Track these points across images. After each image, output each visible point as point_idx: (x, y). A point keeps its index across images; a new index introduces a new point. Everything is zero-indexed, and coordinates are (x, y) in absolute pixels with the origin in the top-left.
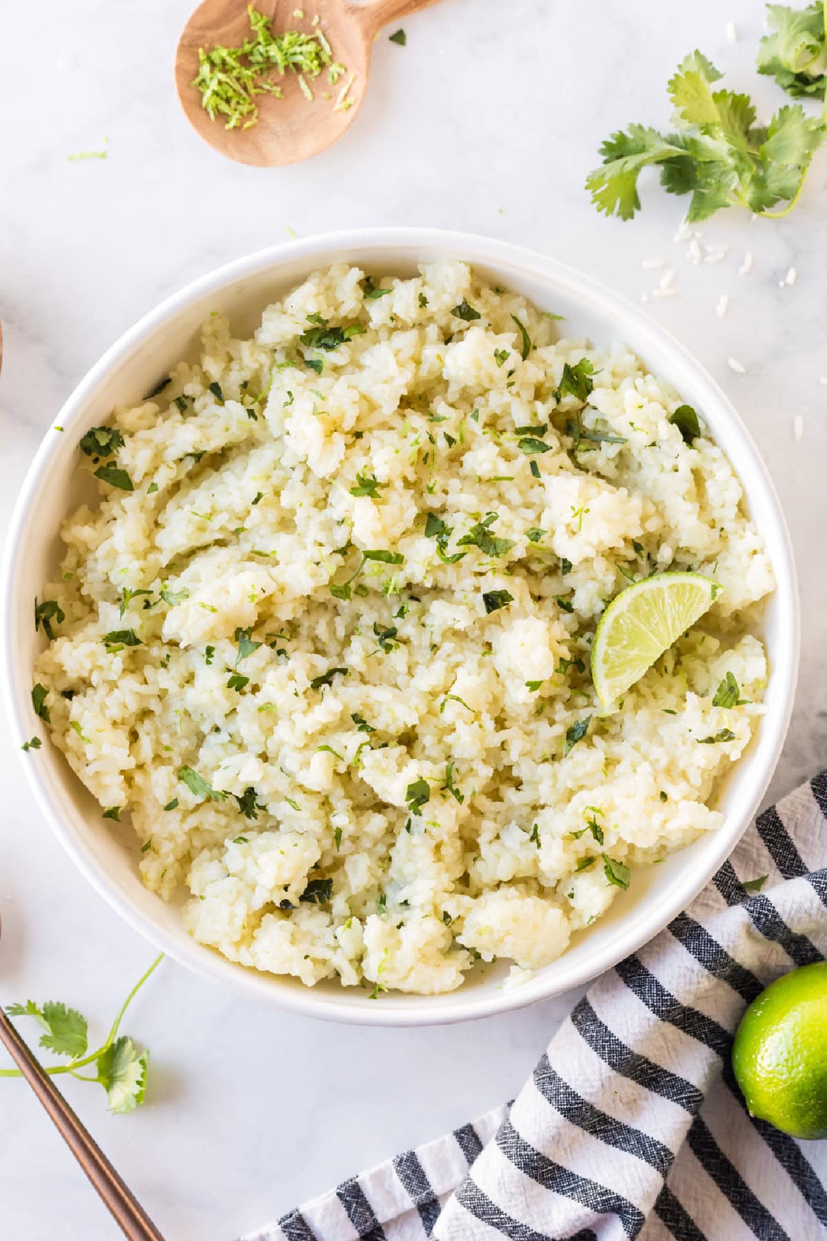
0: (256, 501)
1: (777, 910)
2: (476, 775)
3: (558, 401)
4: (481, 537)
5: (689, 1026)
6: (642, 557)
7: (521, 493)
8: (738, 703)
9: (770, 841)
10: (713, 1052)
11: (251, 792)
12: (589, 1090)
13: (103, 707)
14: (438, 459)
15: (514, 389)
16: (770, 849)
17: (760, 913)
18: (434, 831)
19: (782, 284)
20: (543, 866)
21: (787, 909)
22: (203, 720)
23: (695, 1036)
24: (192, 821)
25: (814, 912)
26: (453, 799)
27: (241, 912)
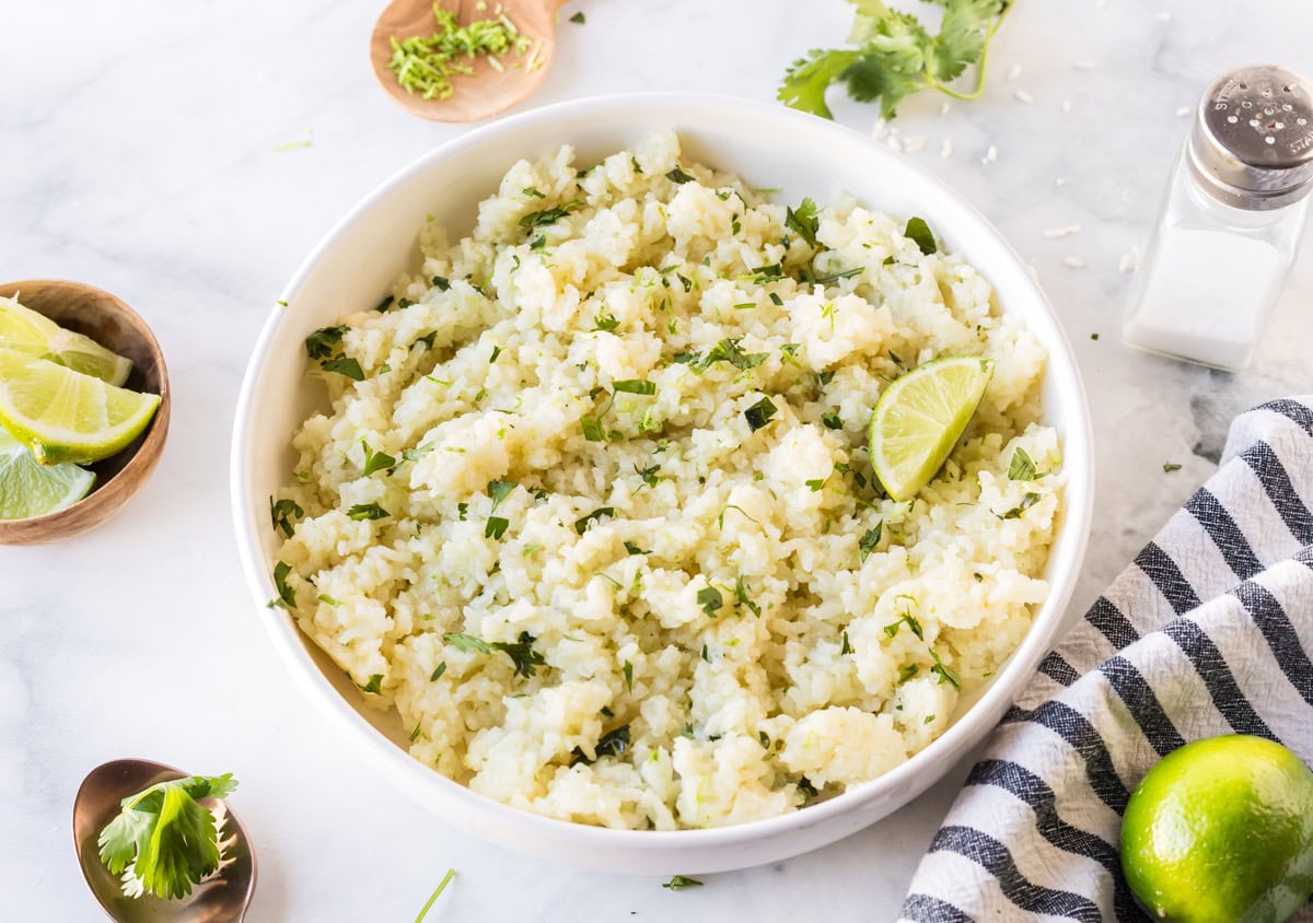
0: (493, 359)
1: (1134, 664)
2: (771, 592)
3: (787, 247)
4: (731, 352)
5: (1066, 843)
6: (903, 369)
7: (766, 326)
8: (1036, 477)
9: (1105, 627)
10: (1100, 864)
11: (526, 638)
12: (968, 900)
13: (353, 577)
14: (677, 306)
15: (741, 235)
16: (1107, 634)
17: (1115, 671)
18: (733, 651)
19: (985, 161)
20: (862, 677)
21: (1144, 661)
22: (463, 585)
23: (1075, 851)
24: (464, 690)
25: (1175, 662)
26: (750, 614)
27: (532, 762)
